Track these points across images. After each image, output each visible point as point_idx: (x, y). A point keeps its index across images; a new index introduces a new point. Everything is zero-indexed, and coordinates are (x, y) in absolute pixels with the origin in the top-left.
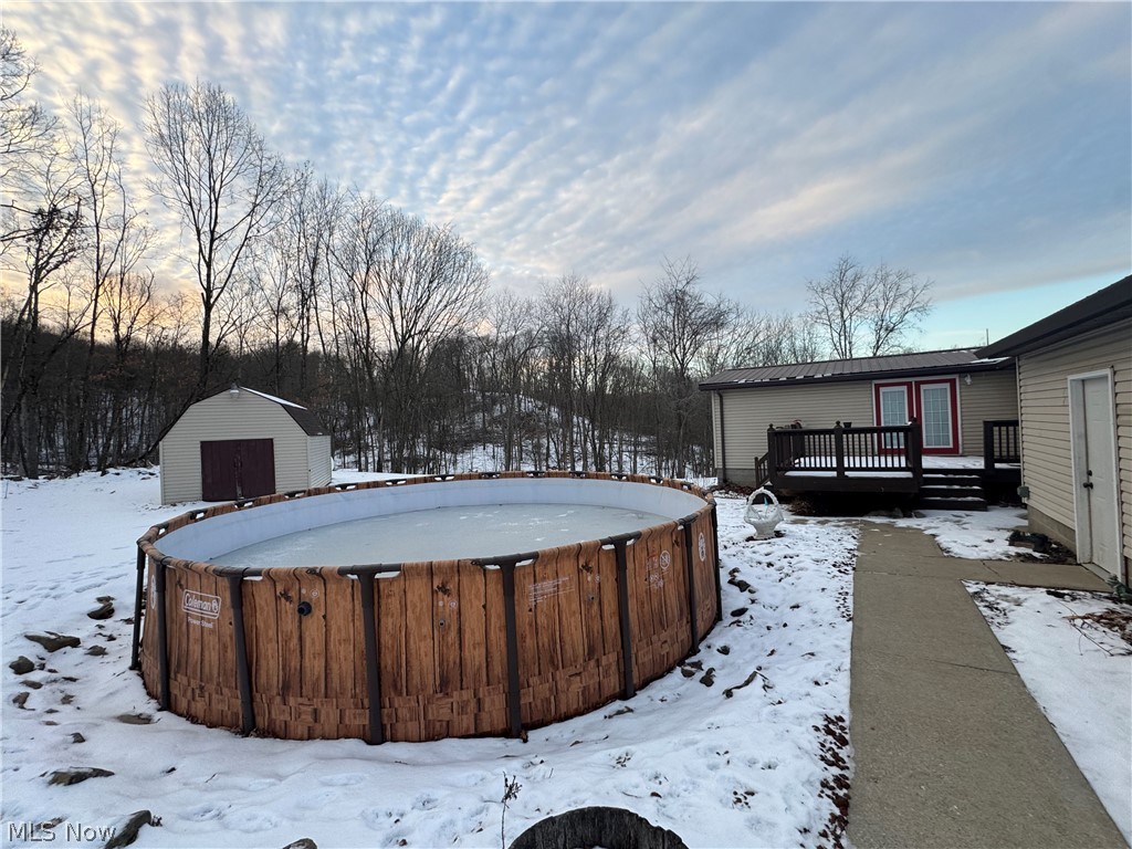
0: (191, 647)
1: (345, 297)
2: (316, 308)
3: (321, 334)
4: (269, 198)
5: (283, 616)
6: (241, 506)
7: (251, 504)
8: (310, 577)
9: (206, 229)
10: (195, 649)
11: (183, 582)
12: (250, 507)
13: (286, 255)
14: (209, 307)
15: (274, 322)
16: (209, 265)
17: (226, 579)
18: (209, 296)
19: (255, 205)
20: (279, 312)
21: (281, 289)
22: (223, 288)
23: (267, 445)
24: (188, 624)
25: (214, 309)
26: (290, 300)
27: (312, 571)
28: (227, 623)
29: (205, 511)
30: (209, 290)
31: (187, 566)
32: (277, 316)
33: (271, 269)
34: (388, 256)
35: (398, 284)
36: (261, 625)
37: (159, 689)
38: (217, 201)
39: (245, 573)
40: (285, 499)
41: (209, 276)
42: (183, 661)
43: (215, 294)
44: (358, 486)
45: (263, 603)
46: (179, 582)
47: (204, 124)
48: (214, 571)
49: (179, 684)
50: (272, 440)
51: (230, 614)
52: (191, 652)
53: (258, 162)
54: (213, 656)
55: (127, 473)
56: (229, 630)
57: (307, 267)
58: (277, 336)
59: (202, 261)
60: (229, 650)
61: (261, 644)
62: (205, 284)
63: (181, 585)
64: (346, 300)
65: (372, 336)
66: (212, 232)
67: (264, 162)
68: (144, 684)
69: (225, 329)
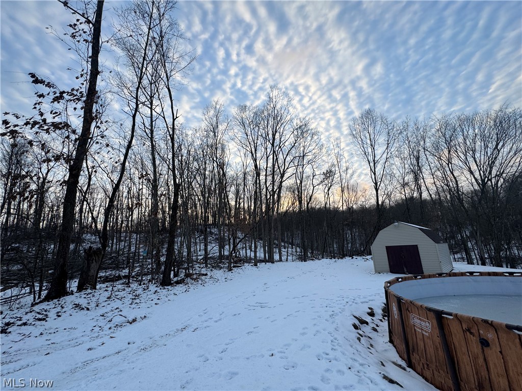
0: (418, 342)
1: (438, 169)
2: (423, 179)
3: (428, 191)
4: (393, 139)
5: (470, 342)
6: (416, 277)
7: (420, 277)
8: (484, 324)
9: (372, 160)
10: (421, 344)
11: (409, 309)
12: (420, 279)
13: (404, 159)
14: (377, 190)
15: (403, 190)
16: (375, 174)
17: (432, 313)
18: (377, 186)
19: (388, 144)
20: (404, 185)
21: (403, 175)
22: (381, 181)
23: (415, 248)
24: (415, 330)
25: (379, 190)
26: (410, 178)
27: (486, 322)
28: (436, 336)
29: (402, 278)
30: (376, 184)
31: (411, 302)
32: (404, 187)
33: (398, 168)
34: (461, 140)
35: (471, 152)
36: (457, 344)
37: (406, 357)
38: (374, 149)
39: (442, 312)
40: (437, 277)
41: (375, 178)
42: (416, 348)
43: (379, 184)
44: (482, 274)
45: (456, 332)
46: (408, 309)
47: (366, 124)
48: (426, 308)
49: (415, 358)
50: (417, 245)
51: (437, 331)
52: (419, 345)
53: (387, 127)
54: (431, 351)
55: (359, 258)
56: (438, 340)
57: (415, 161)
58: (405, 196)
59: (372, 173)
60: (439, 350)
61: (458, 354)
62: (374, 181)
63: (409, 311)
64: (439, 170)
65: (460, 185)
66: (374, 161)
67: (389, 126)
68: (397, 351)
69: (384, 198)
